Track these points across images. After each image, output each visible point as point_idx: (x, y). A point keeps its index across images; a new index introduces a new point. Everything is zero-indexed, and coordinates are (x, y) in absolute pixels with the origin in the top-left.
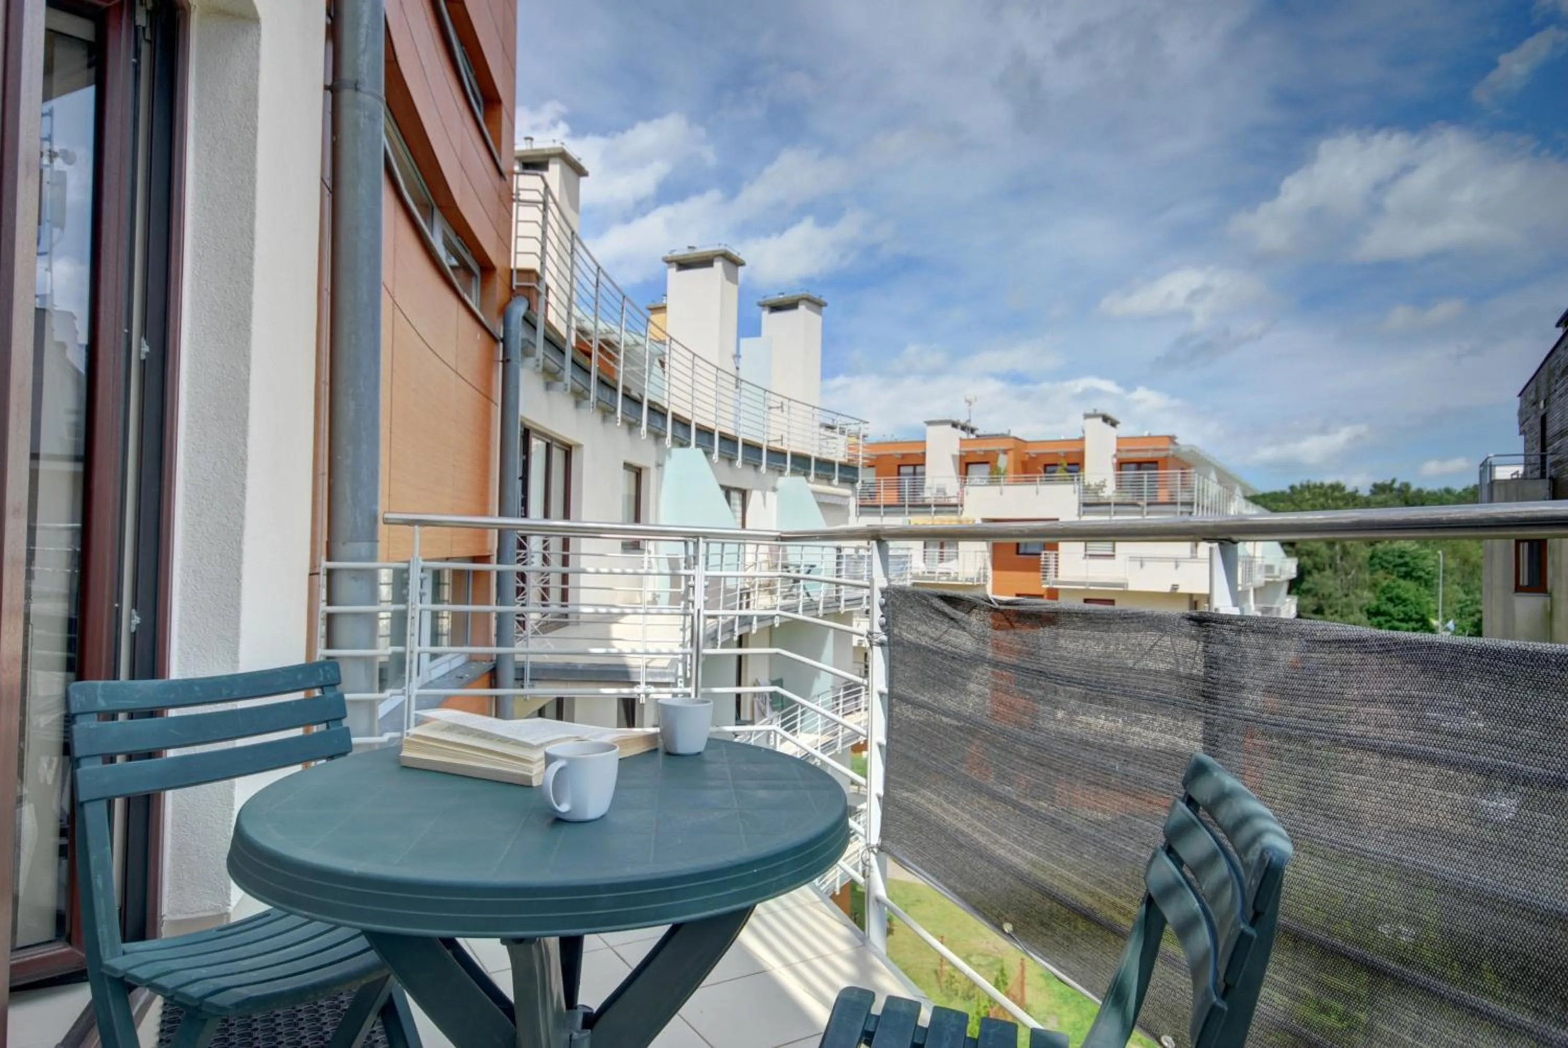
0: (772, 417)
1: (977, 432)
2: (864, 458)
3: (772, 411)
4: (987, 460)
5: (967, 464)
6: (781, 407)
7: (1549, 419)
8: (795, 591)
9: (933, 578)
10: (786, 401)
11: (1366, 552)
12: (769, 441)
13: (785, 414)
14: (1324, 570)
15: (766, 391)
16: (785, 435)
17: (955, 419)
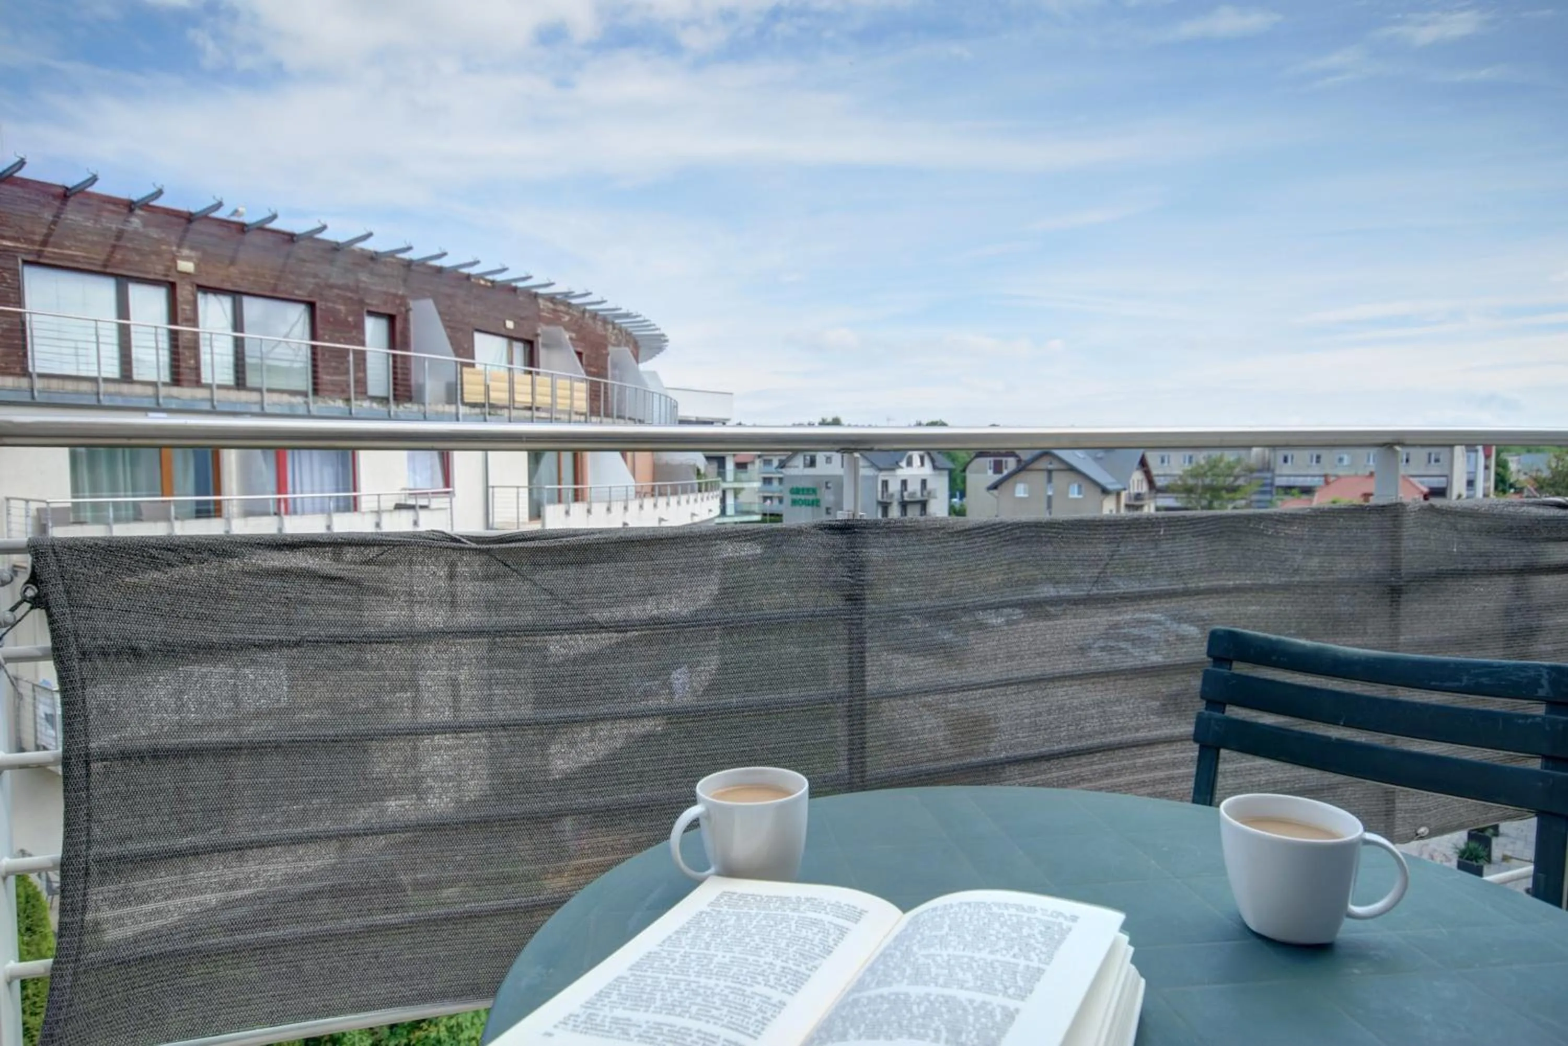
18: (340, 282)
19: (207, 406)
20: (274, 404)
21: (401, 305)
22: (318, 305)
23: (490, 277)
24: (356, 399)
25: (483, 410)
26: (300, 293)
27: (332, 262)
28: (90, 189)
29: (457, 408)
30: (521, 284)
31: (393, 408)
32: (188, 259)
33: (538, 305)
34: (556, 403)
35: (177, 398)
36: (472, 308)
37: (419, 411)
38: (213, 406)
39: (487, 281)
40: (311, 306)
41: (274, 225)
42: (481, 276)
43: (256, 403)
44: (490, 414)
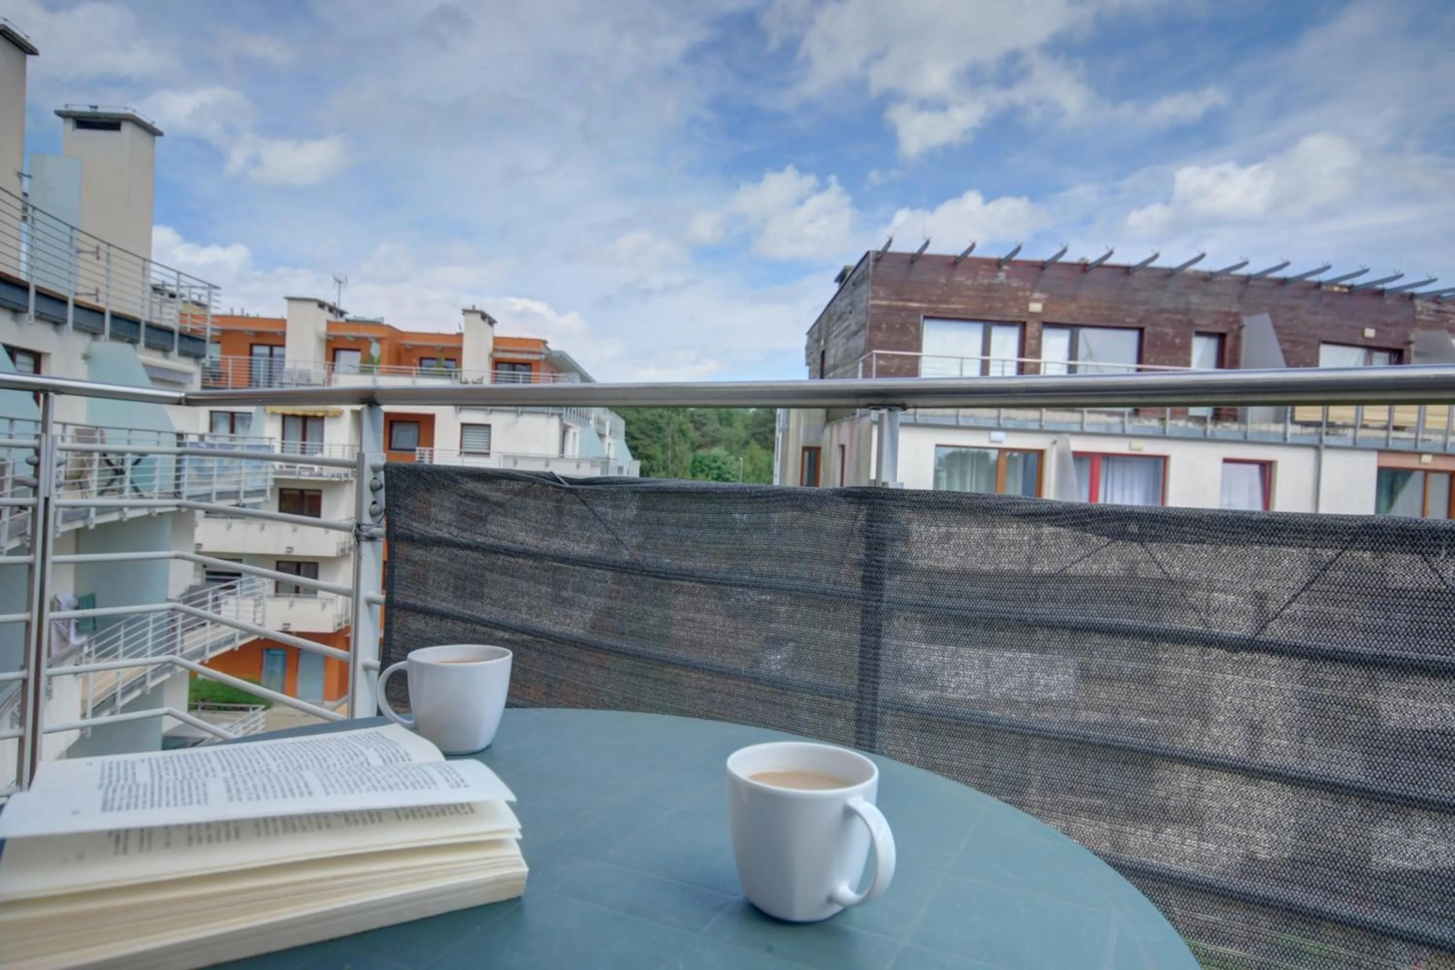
0: (81, 263)
1: (347, 316)
2: (213, 330)
3: (81, 255)
4: (358, 345)
5: (335, 350)
6: (97, 253)
7: (827, 355)
8: (116, 485)
9: (293, 473)
10: (103, 246)
11: (689, 458)
12: (76, 294)
13: (102, 262)
14: (659, 471)
15: (72, 228)
16: (102, 289)
17: (321, 298)
18: (1171, 306)
19: (1036, 426)
20: (1093, 424)
21: (1234, 322)
22: (1146, 331)
23: (1348, 282)
24: (1171, 419)
25: (1319, 430)
26: (1130, 321)
27: (1164, 288)
28: (972, 255)
29: (1286, 428)
30: (1388, 286)
31: (1210, 427)
32: (1037, 301)
33: (1414, 307)
34: (1424, 421)
35: (1014, 419)
36: (1320, 319)
37: (1239, 430)
38: (1041, 426)
39: (1342, 286)
40: (1141, 330)
41: (1110, 261)
42: (1333, 282)
43: (1076, 423)
44: (1327, 434)
